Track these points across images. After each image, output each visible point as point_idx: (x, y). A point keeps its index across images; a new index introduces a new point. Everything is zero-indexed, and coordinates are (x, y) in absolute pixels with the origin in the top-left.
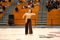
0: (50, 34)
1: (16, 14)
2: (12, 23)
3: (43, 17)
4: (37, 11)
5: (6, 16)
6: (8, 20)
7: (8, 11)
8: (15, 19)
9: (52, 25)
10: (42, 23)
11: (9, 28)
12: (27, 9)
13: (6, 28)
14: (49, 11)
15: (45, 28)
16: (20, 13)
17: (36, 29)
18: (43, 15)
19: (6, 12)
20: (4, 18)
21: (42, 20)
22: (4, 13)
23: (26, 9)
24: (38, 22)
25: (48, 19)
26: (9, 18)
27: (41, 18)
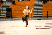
0: (46, 25)
1: (14, 7)
2: (9, 16)
3: (39, 9)
4: (33, 4)
5: (4, 9)
6: (6, 13)
7: (6, 4)
8: (12, 11)
9: (48, 17)
10: (38, 15)
11: (7, 20)
12: (24, 2)
13: (4, 20)
14: (44, 3)
15: (41, 20)
16: (17, 6)
17: (32, 21)
18: (39, 8)
19: (4, 5)
20: (2, 11)
21: (38, 12)
22: (1, 6)
23: (22, 2)
24: (34, 14)
25: (44, 11)
26: (6, 11)
27: (37, 11)
